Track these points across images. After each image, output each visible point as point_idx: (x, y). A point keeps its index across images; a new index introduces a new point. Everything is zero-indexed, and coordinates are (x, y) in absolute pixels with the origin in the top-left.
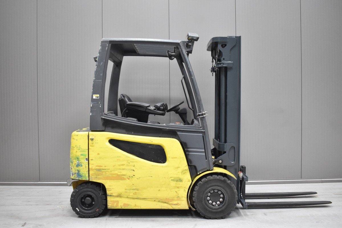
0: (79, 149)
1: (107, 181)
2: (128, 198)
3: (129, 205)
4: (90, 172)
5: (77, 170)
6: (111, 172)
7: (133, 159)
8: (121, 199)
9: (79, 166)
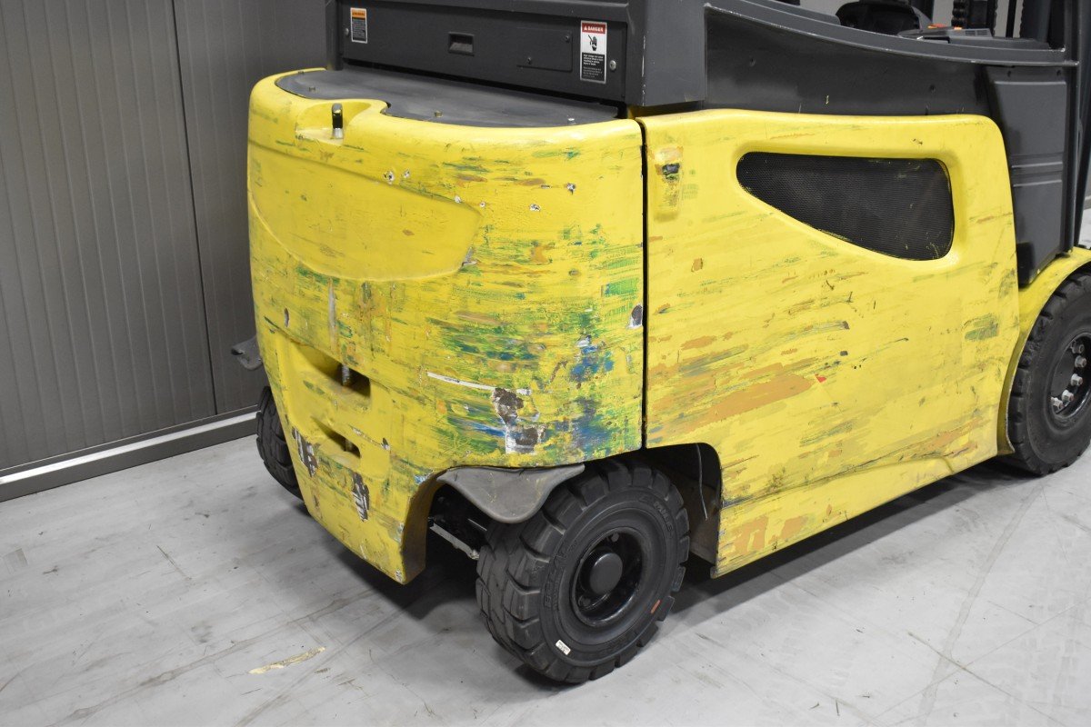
0: (593, 255)
1: (729, 420)
2: (806, 483)
3: (802, 520)
4: (650, 394)
5: (581, 400)
6: (751, 363)
7: (849, 261)
8: (776, 505)
9: (594, 368)
